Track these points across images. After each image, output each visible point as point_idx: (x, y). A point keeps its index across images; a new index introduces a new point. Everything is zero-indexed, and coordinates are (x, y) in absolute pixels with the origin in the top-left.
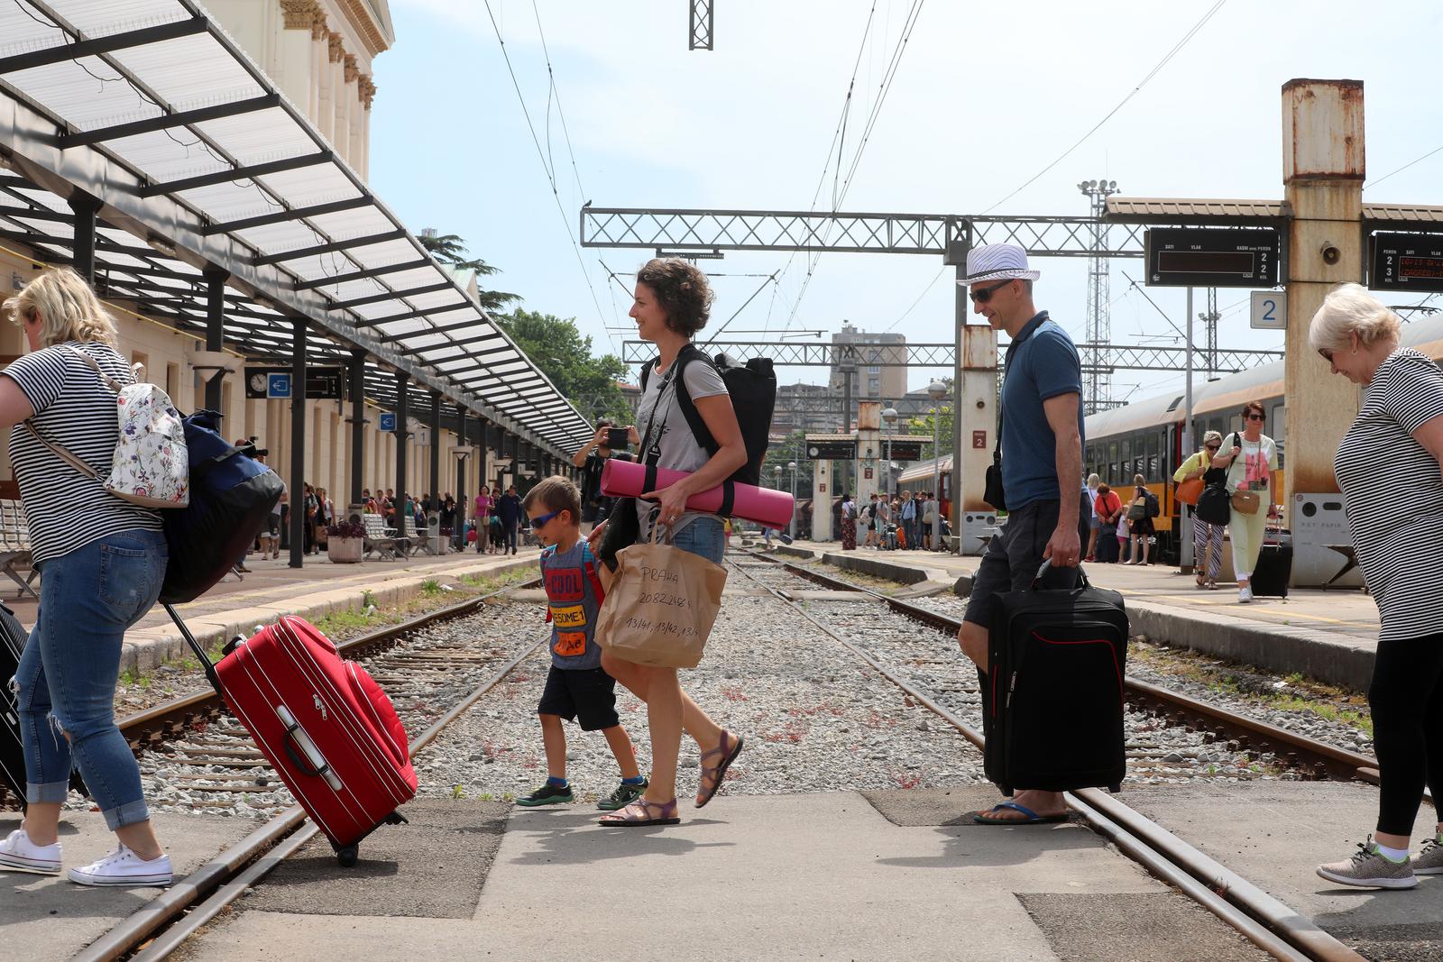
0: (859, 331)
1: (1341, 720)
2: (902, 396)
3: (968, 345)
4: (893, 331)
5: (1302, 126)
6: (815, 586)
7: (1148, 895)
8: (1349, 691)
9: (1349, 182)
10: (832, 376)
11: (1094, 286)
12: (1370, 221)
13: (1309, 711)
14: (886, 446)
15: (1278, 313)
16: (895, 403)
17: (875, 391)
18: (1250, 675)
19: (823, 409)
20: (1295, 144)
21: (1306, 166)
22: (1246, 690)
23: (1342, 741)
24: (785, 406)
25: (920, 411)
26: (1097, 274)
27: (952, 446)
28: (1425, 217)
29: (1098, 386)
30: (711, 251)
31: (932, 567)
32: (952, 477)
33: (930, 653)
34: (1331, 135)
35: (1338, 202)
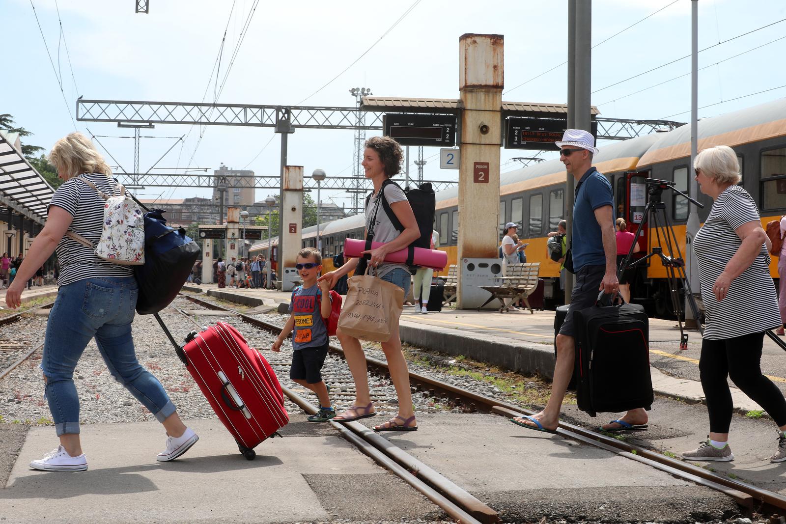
0: (229, 169)
1: (485, 381)
2: (252, 205)
3: (287, 177)
4: (247, 169)
5: (470, 60)
6: (203, 308)
7: (375, 475)
8: (490, 365)
9: (495, 90)
10: (214, 193)
11: (357, 145)
12: (506, 111)
13: (468, 376)
14: (242, 232)
15: (455, 161)
16: (248, 208)
17: (237, 202)
18: (436, 357)
19: (208, 211)
20: (466, 69)
21: (472, 81)
22: (434, 364)
23: (485, 392)
24: (188, 209)
25: (262, 213)
26: (359, 139)
27: (278, 232)
28: (536, 109)
29: (359, 200)
30: (148, 124)
31: (266, 297)
32: (278, 249)
33: (264, 344)
34: (485, 64)
35: (489, 101)
